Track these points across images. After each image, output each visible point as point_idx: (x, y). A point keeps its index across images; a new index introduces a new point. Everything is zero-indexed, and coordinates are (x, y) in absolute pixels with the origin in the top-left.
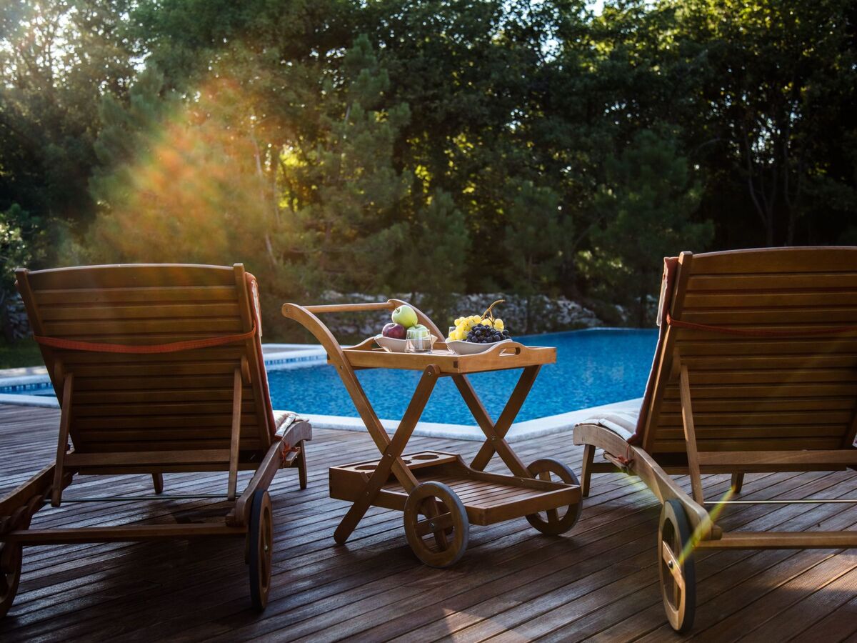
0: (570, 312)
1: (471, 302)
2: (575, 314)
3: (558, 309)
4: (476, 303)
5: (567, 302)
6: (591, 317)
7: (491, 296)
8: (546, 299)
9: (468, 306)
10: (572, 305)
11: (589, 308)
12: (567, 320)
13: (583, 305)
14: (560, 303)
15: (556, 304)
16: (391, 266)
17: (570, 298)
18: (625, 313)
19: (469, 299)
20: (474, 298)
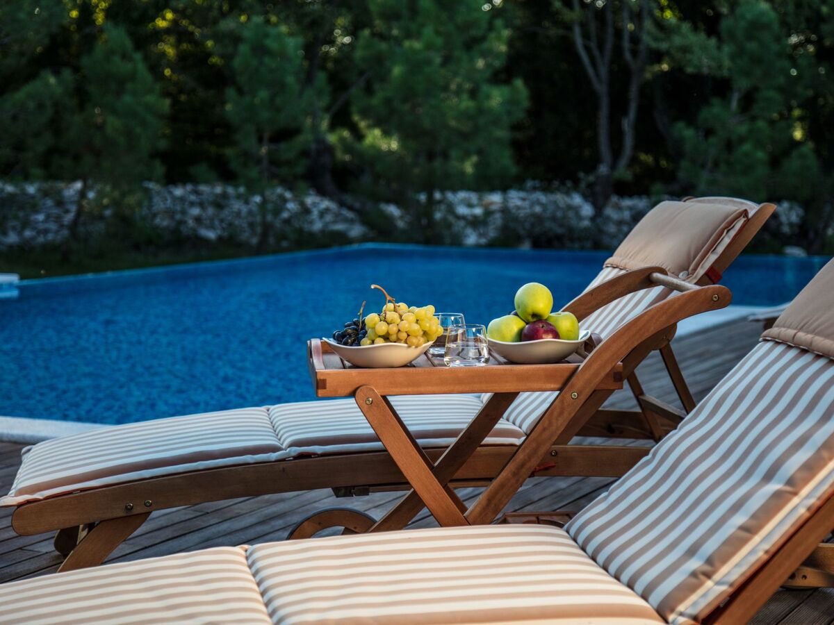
0: (322, 214)
1: (175, 199)
2: (328, 218)
3: (306, 211)
4: (182, 199)
5: (317, 199)
6: (351, 221)
7: (204, 188)
8: (288, 195)
9: (169, 201)
10: (326, 204)
11: (351, 208)
12: (318, 226)
13: (342, 204)
14: (309, 200)
15: (302, 204)
16: (47, 139)
17: (322, 192)
18: (401, 217)
19: (170, 193)
20: (178, 192)
